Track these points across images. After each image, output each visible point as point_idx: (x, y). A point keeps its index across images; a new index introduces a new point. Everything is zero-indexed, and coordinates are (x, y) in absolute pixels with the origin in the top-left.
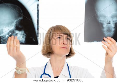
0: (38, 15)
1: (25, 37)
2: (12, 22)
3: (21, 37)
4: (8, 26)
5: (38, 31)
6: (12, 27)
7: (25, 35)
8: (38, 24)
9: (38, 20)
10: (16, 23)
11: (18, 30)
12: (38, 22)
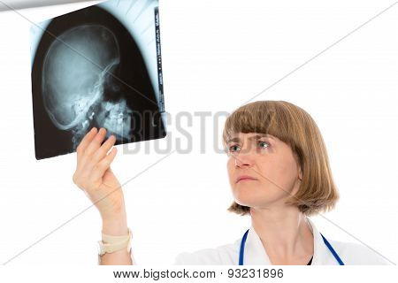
0: (158, 43)
1: (129, 118)
2: (96, 79)
3: (120, 120)
4: (86, 94)
5: (162, 93)
6: (96, 96)
7: (129, 111)
8: (160, 71)
9: (159, 57)
10: (103, 81)
11: (110, 102)
12: (159, 66)
